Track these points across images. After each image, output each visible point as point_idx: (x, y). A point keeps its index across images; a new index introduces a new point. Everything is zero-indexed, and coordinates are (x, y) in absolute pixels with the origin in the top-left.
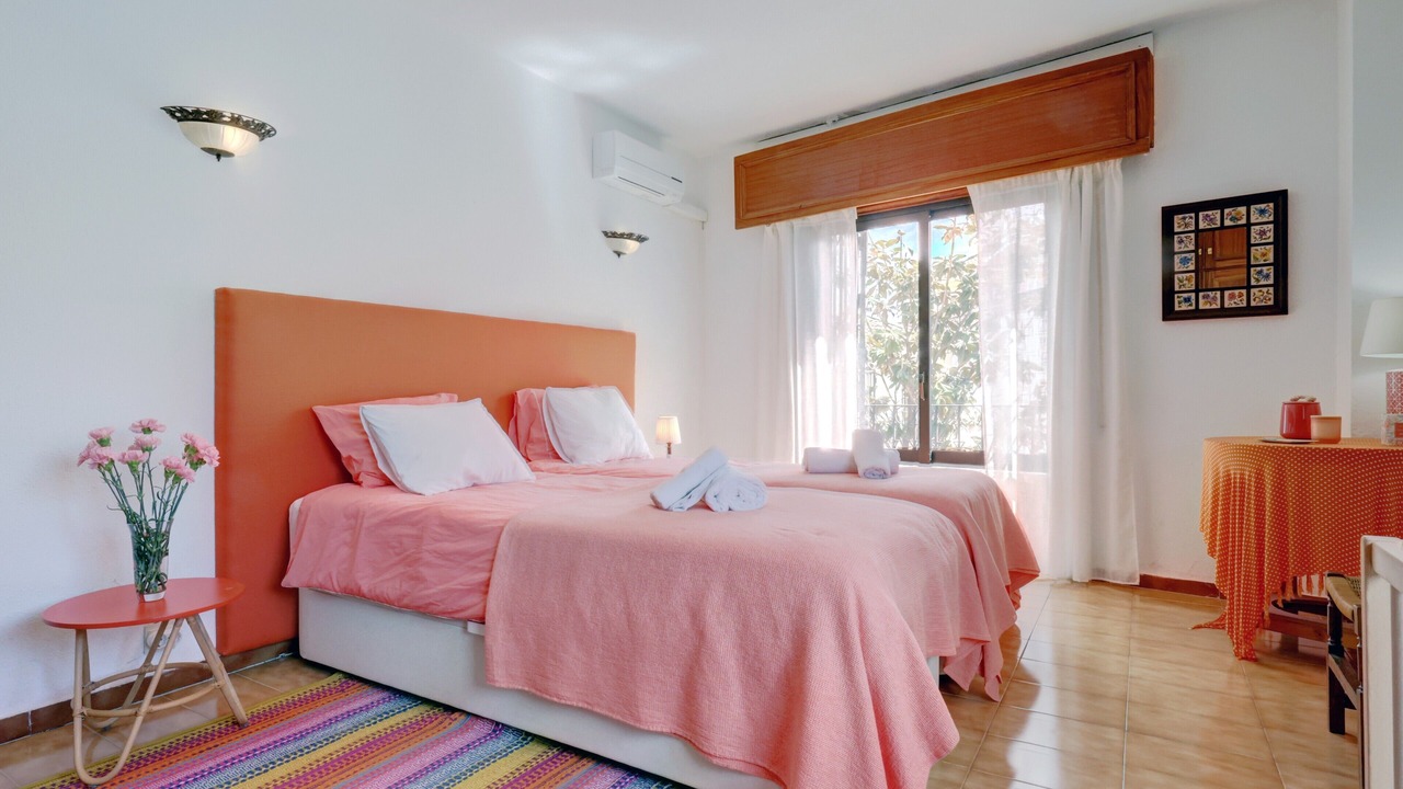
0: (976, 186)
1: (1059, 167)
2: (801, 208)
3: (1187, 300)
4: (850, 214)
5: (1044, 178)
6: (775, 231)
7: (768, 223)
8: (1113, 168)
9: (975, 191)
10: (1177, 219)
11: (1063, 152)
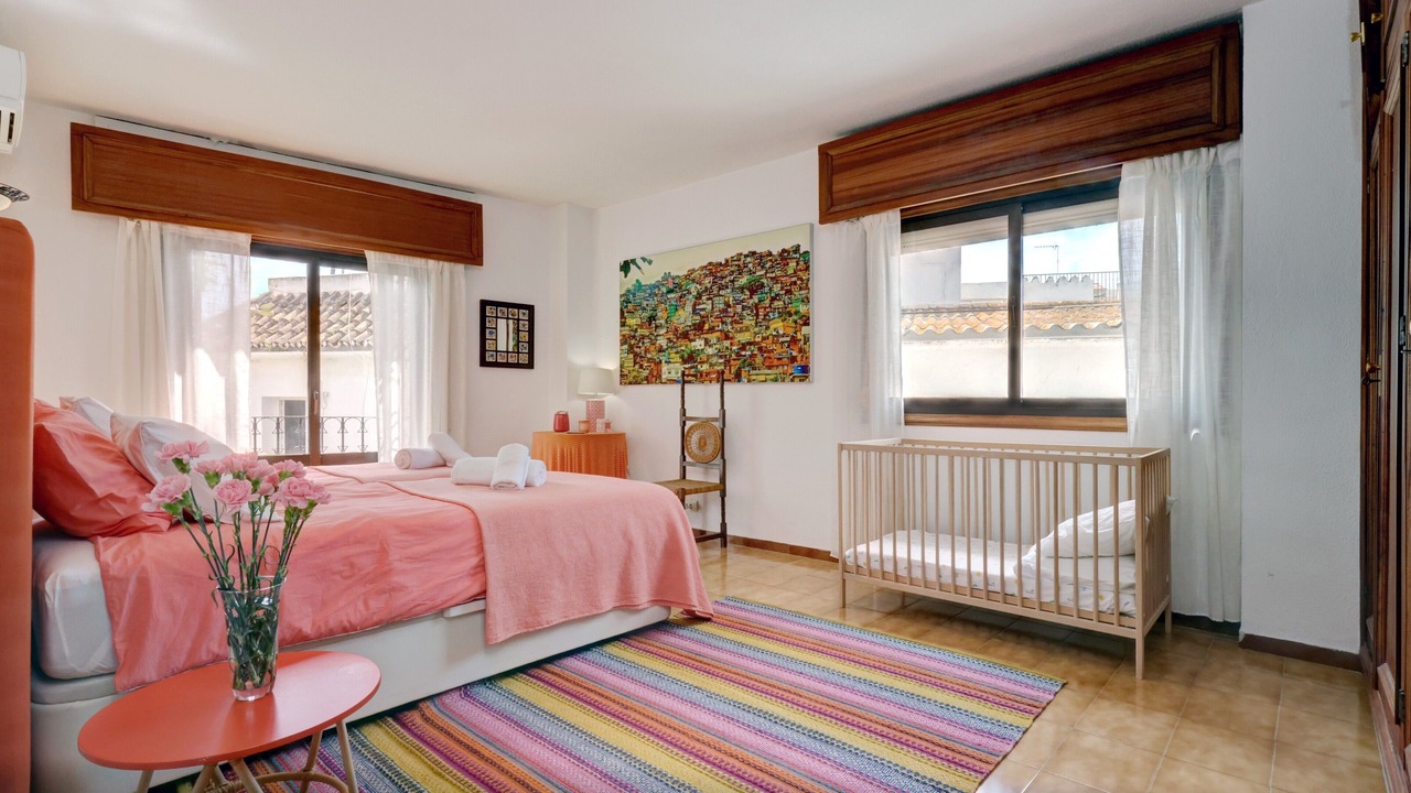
0: (372, 252)
1: (433, 258)
2: (186, 216)
3: (492, 355)
4: (244, 239)
5: (419, 262)
6: (138, 228)
7: (132, 217)
8: (460, 267)
9: (370, 255)
10: (488, 308)
11: (436, 250)
